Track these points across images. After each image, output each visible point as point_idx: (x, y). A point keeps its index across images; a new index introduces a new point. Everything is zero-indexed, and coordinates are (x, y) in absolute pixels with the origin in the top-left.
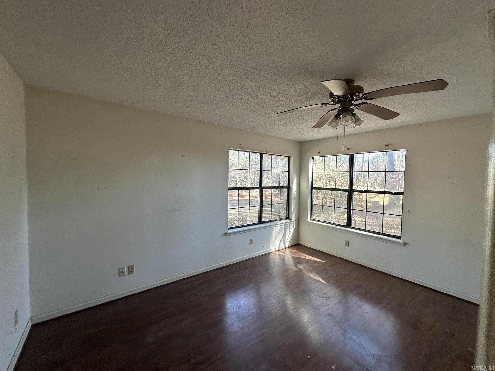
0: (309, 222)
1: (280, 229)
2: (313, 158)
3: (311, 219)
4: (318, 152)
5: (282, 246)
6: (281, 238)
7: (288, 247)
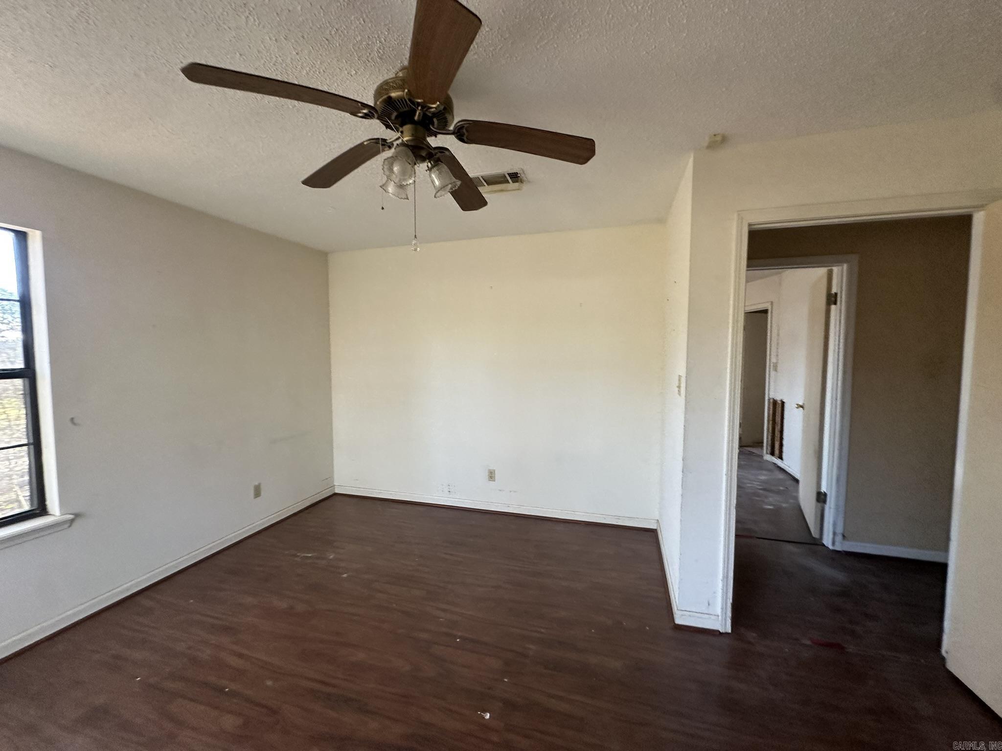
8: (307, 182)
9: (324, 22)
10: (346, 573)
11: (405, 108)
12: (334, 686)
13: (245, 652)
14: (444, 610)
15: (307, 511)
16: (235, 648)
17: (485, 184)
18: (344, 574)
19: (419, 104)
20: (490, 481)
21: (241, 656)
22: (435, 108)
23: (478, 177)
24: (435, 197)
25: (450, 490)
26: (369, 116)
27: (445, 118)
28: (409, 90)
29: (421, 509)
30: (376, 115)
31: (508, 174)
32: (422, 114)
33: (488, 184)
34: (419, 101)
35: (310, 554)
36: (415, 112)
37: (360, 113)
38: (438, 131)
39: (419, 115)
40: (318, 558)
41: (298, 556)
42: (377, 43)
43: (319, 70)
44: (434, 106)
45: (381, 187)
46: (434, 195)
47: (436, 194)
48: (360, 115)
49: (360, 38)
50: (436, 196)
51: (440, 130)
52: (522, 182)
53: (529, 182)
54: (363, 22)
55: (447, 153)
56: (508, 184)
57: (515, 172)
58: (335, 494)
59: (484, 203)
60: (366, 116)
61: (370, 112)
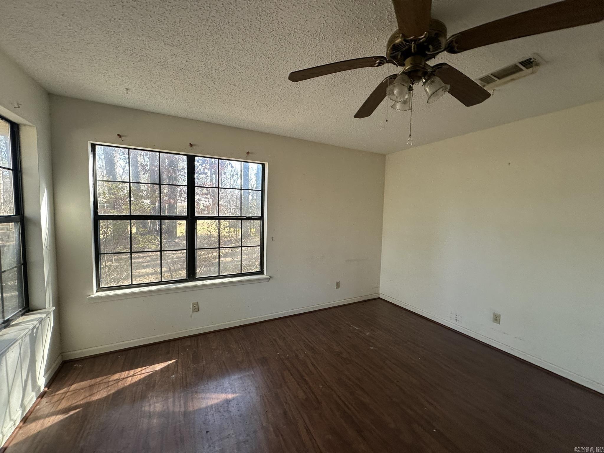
0: (96, 298)
1: (20, 354)
2: (93, 146)
3: (99, 289)
4: (118, 135)
5: (32, 398)
6: (24, 378)
7: (46, 389)
8: (356, 116)
9: (354, 18)
10: (373, 347)
11: (405, 46)
12: (349, 408)
13: (316, 365)
14: (431, 404)
15: (362, 303)
16: (312, 360)
17: (496, 79)
18: (371, 347)
19: (412, 40)
20: (494, 322)
21: (314, 365)
22: (424, 37)
23: (488, 76)
24: (428, 103)
25: (457, 319)
26: (382, 63)
27: (439, 40)
28: (402, 34)
29: (432, 324)
30: (385, 61)
31: (520, 63)
32: (416, 46)
33: (499, 78)
34: (412, 38)
35: (357, 327)
36: (411, 46)
37: (376, 64)
38: (435, 52)
39: (414, 49)
40: (361, 332)
41: (351, 327)
42: (386, 13)
43: (358, 48)
44: (423, 36)
45: (391, 107)
46: (427, 102)
47: (428, 100)
48: (376, 65)
49: (375, 16)
50: (429, 101)
51: (436, 50)
52: (537, 65)
53: (547, 62)
54: (375, 5)
55: (445, 67)
56: (521, 73)
57: (528, 58)
58: (379, 298)
59: (488, 95)
60: (380, 64)
61: (381, 60)
